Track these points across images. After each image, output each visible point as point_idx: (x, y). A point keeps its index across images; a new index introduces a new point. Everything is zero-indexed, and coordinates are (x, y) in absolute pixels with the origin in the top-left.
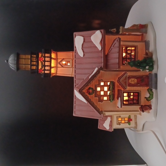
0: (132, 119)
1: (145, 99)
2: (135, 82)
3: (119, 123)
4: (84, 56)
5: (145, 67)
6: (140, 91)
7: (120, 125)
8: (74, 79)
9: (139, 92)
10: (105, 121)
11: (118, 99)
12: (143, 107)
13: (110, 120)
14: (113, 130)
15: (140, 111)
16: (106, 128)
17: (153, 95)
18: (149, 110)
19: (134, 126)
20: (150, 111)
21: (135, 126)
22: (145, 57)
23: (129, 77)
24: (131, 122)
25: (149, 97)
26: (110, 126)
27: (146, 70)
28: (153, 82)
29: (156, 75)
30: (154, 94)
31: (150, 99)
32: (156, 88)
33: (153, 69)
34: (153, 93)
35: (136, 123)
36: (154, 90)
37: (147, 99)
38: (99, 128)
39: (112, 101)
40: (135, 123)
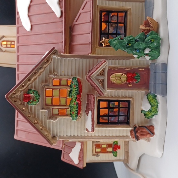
0: (120, 146)
1: (143, 114)
2: (123, 80)
3: (96, 152)
4: (31, 29)
5: (144, 50)
6: (133, 98)
7: (98, 155)
8: (17, 73)
9: (131, 99)
10: (73, 148)
11: (87, 114)
12: (136, 129)
13: (80, 147)
14: (85, 166)
15: (131, 137)
16: (73, 162)
17: (157, 106)
18: (148, 136)
19: (123, 158)
20: (151, 138)
21: (126, 158)
22: (144, 30)
23: (111, 69)
24: (118, 151)
25: (150, 111)
26: (79, 157)
27: (146, 56)
28: (159, 82)
29: (165, 66)
30: (160, 106)
31: (153, 114)
32: (164, 93)
33: (159, 54)
34: (158, 103)
35: (127, 153)
36: (159, 97)
37: (145, 115)
38: (62, 159)
39: (75, 117)
40: (125, 152)
